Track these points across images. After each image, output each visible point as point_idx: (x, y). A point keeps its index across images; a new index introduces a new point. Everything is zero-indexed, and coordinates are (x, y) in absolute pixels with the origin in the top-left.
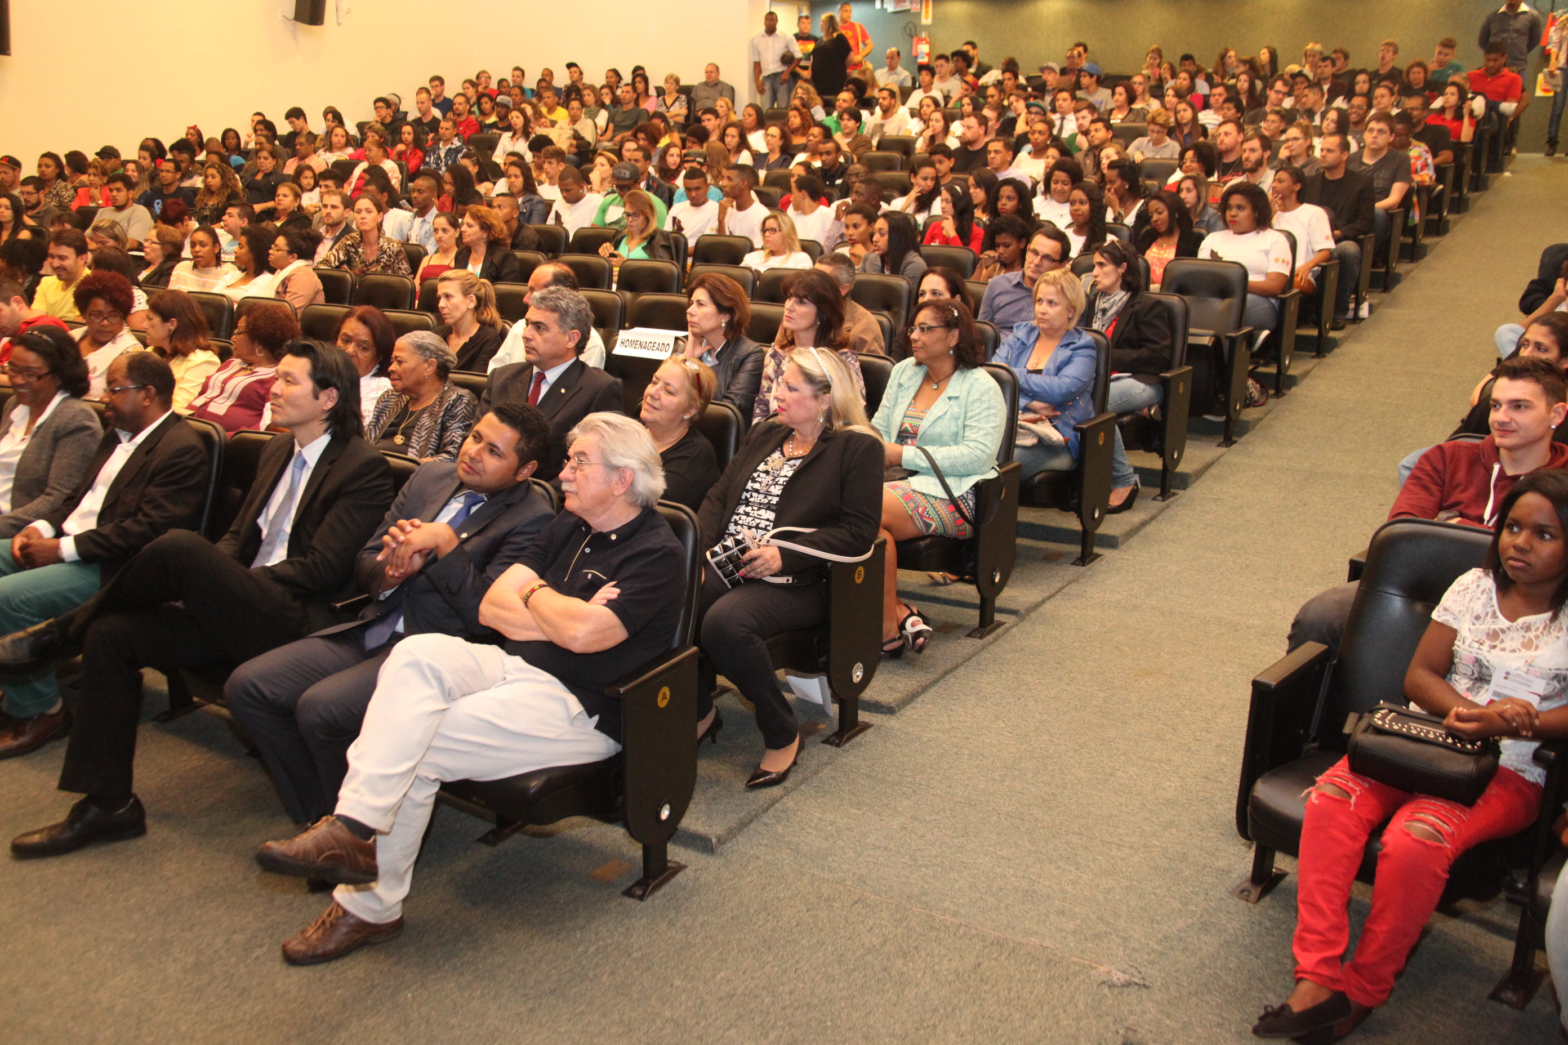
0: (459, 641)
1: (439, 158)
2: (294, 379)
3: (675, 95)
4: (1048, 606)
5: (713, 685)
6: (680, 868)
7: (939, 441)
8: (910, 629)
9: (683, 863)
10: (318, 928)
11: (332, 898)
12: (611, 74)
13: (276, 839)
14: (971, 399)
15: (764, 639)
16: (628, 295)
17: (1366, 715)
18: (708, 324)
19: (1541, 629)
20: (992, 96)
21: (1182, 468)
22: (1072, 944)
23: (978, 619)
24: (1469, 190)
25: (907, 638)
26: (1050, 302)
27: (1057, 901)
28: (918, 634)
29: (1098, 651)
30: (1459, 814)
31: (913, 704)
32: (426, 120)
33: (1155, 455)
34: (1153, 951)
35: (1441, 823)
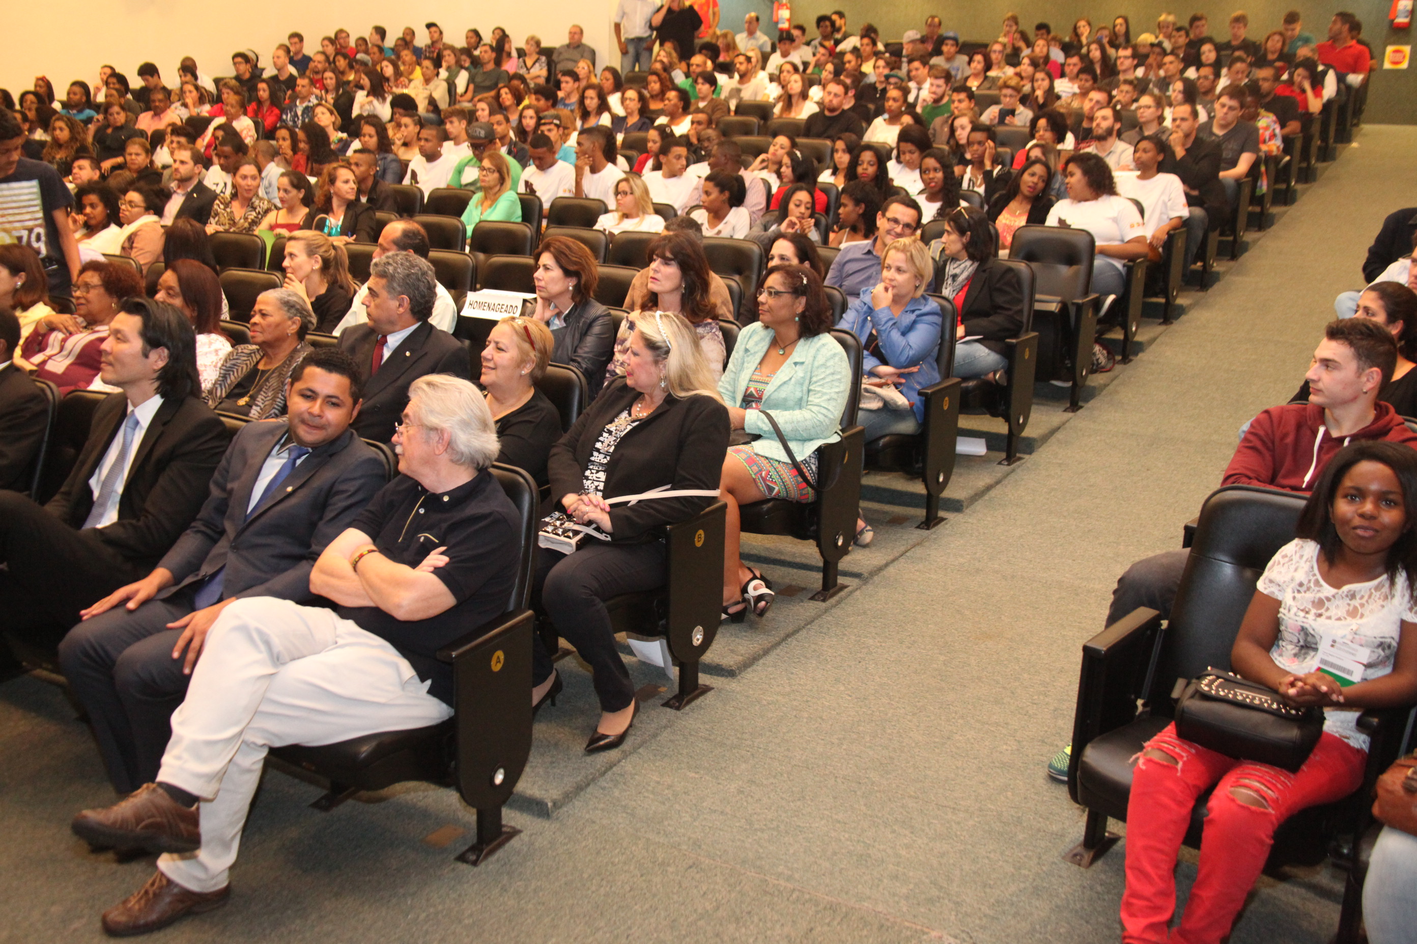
0: (290, 604)
1: (296, 115)
2: (124, 336)
3: (535, 57)
4: (891, 569)
5: (555, 647)
6: (515, 832)
7: (782, 405)
8: (752, 592)
9: (519, 827)
10: (141, 898)
11: (156, 867)
12: (471, 34)
13: (93, 808)
14: (816, 364)
15: (604, 601)
16: (481, 256)
17: (1194, 681)
18: (555, 288)
19: (1366, 598)
20: (849, 62)
21: (1028, 432)
22: (905, 909)
23: (821, 582)
24: (1318, 160)
25: (748, 601)
26: (899, 270)
27: (891, 866)
28: (760, 598)
29: (940, 614)
30: (1285, 780)
31: (754, 667)
32: (283, 77)
33: (1000, 420)
34: (985, 916)
35: (1265, 789)
